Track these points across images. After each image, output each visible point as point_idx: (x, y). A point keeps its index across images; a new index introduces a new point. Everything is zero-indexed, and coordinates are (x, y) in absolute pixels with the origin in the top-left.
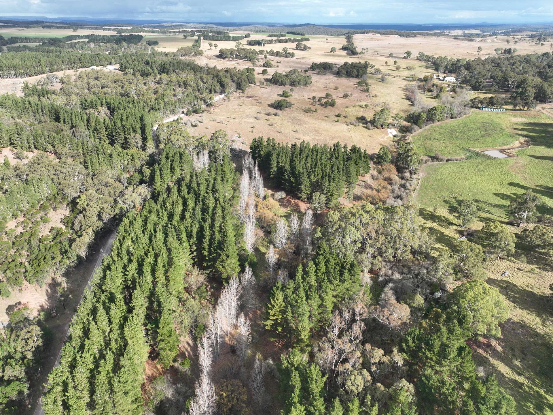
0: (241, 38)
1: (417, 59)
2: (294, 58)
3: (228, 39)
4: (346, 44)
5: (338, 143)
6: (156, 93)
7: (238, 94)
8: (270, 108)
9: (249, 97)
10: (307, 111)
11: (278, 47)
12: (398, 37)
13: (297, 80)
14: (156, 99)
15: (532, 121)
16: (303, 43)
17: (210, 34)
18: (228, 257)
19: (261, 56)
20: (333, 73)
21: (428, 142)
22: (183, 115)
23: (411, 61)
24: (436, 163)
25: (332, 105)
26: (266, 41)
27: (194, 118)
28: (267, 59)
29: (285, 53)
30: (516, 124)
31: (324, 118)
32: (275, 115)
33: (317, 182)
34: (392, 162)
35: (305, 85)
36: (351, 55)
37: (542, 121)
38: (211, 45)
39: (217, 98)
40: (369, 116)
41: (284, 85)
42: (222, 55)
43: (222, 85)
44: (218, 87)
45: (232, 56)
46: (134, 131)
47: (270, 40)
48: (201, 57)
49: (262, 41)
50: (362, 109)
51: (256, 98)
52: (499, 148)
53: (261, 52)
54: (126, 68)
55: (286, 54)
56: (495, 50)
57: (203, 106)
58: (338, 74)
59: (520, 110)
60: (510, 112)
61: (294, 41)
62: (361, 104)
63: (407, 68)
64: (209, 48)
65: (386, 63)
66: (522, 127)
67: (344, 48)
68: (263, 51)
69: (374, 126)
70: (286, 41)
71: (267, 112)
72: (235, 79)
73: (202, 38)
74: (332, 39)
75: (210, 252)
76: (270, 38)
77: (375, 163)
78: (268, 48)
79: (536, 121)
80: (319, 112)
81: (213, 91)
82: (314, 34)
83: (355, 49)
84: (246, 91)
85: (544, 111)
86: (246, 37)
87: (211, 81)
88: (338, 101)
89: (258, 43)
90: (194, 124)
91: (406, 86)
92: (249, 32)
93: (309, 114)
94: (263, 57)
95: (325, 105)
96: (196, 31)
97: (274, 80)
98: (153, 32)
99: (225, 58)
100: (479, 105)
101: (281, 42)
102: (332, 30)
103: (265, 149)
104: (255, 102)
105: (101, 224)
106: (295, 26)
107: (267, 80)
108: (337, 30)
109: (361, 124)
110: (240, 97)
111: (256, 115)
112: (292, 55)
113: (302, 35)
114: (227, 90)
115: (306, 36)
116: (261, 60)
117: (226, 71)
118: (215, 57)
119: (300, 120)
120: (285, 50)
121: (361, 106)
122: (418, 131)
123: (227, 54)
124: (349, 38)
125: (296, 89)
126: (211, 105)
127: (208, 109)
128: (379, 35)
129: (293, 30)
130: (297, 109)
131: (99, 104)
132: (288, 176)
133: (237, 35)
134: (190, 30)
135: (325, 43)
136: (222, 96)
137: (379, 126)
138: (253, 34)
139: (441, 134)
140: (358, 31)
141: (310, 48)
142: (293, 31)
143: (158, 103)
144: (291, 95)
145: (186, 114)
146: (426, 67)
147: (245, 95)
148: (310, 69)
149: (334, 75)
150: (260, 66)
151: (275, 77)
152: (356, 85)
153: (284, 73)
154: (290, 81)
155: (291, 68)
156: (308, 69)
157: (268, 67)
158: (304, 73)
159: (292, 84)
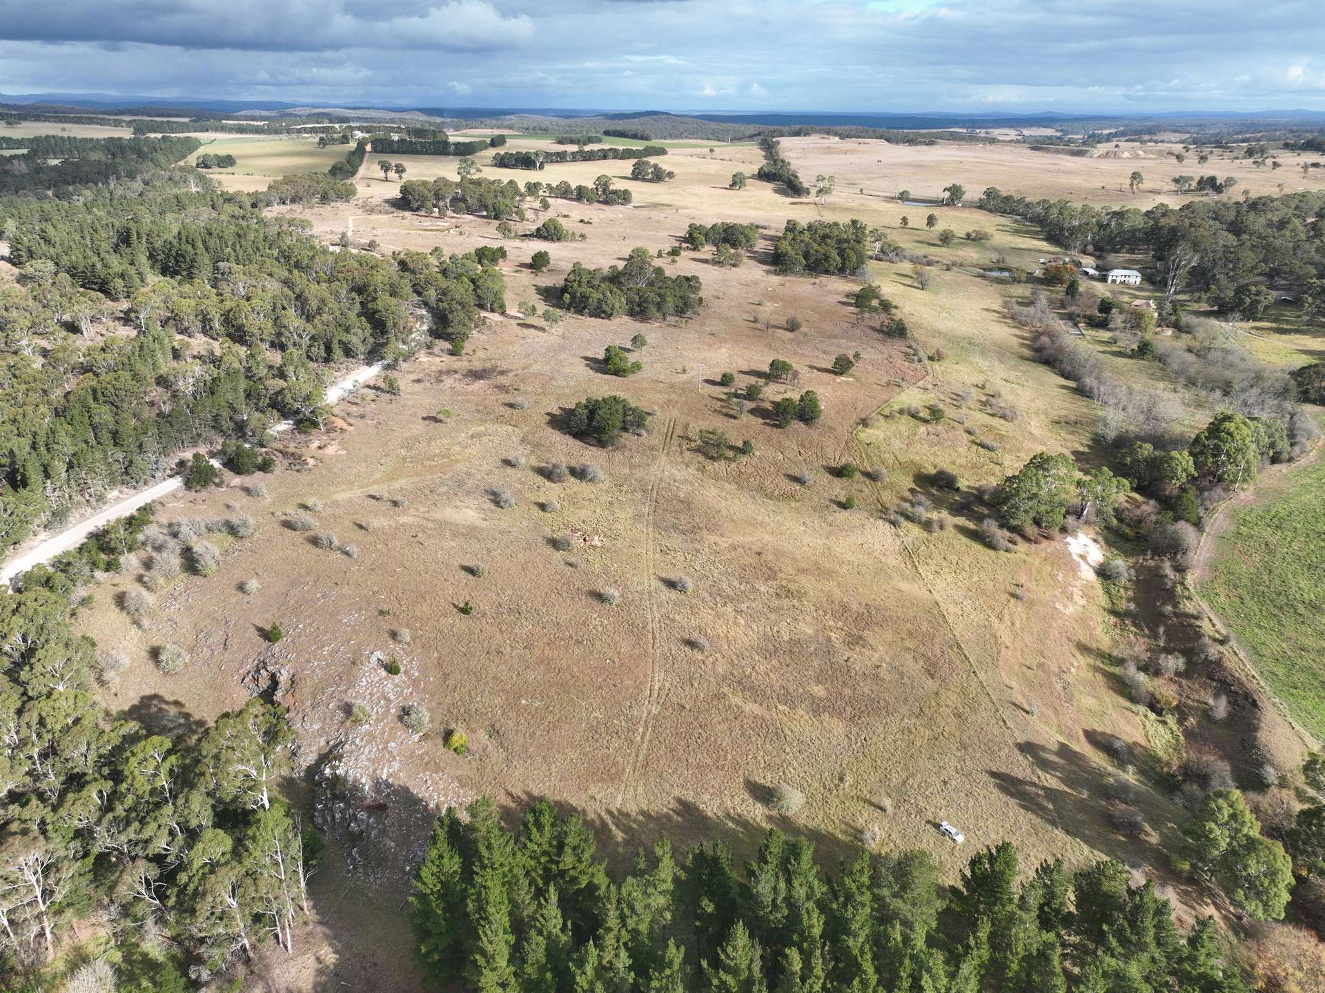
0: (479, 147)
1: (980, 207)
2: (630, 206)
3: (441, 149)
4: (767, 163)
7: (432, 360)
8: (556, 437)
9: (476, 375)
10: (710, 448)
11: (582, 174)
13: (652, 294)
16: (652, 160)
17: (395, 138)
19: (530, 203)
20: (761, 260)
22: (176, 484)
25: (805, 413)
26: (547, 154)
28: (550, 214)
29: (604, 191)
31: (788, 486)
32: (579, 473)
35: (681, 312)
38: (387, 167)
41: (609, 316)
42: (407, 201)
43: (379, 325)
45: (441, 203)
47: (558, 154)
48: (343, 206)
49: (536, 154)
50: (922, 429)
51: (503, 380)
53: (533, 188)
55: (607, 195)
56: (1176, 180)
58: (778, 262)
61: (627, 154)
63: (969, 237)
64: (382, 174)
65: (903, 219)
67: (764, 176)
68: (537, 185)
69: (1010, 528)
70: (604, 155)
71: (543, 460)
73: (369, 148)
74: (726, 150)
76: (561, 148)
78: (552, 175)
80: (758, 450)
81: (338, 352)
82: (675, 136)
83: (794, 176)
84: (468, 347)
86: (493, 144)
88: (824, 393)
89: (526, 161)
92: (505, 132)
93: (720, 466)
94: (537, 205)
95: (777, 417)
97: (573, 296)
98: (242, 130)
99: (418, 209)
101: (589, 157)
104: (495, 401)
107: (547, 294)
108: (725, 126)
109: (949, 518)
110: (440, 375)
111: (495, 480)
112: (625, 197)
113: (643, 138)
115: (656, 143)
116: (529, 215)
117: (404, 264)
118: (387, 207)
119: (688, 499)
120: (603, 183)
121: (916, 415)
122: (1199, 550)
123: (424, 198)
124: (768, 147)
125: (652, 333)
126: (314, 421)
127: (295, 444)
129: (620, 126)
130: (668, 441)
133: (467, 140)
135: (709, 160)
136: (369, 373)
137: (1031, 530)
138: (512, 137)
141: (671, 175)
142: (619, 128)
144: (638, 366)
145: (190, 480)
147: (463, 364)
148: (684, 245)
149: (766, 267)
150: (525, 235)
151: (575, 285)
152: (850, 305)
153: (606, 270)
154: (629, 301)
155: (626, 242)
156: (677, 244)
157: (552, 240)
158: (670, 259)
159: (637, 309)
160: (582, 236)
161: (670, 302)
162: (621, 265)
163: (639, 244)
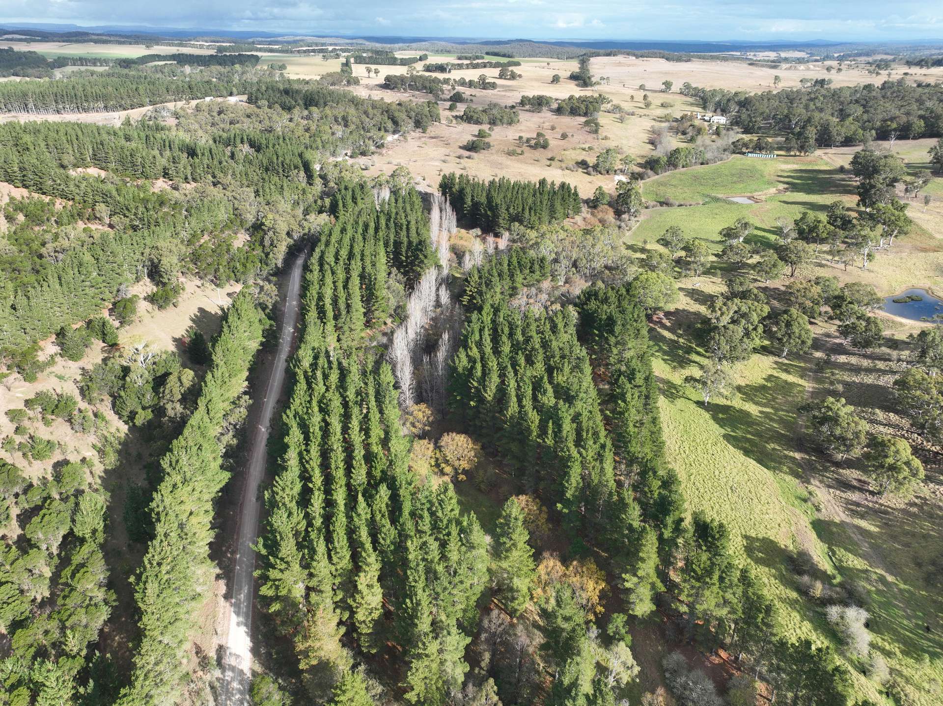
0: (414, 60)
1: (681, 93)
2: (495, 90)
3: (393, 62)
4: (578, 70)
5: (544, 180)
6: (307, 130)
7: (417, 133)
8: (462, 150)
9: (432, 138)
10: (510, 153)
11: (473, 75)
12: (663, 61)
13: (499, 116)
14: (310, 137)
15: (804, 168)
16: (510, 68)
17: (364, 55)
18: (426, 257)
19: (445, 87)
20: (552, 111)
21: (661, 188)
22: (347, 158)
23: (671, 96)
24: (665, 208)
25: (545, 146)
26: (453, 65)
27: (362, 161)
28: (456, 91)
30: (782, 171)
31: (532, 161)
32: (469, 157)
33: (517, 215)
34: (610, 204)
35: (510, 123)
36: (582, 87)
37: (816, 168)
38: (369, 71)
39: (390, 138)
40: (591, 160)
41: (481, 123)
42: (389, 84)
43: (395, 122)
44: (390, 125)
45: (404, 86)
46: (296, 167)
47: (459, 65)
48: (357, 87)
49: (447, 64)
50: (584, 152)
51: (442, 139)
52: (749, 194)
53: (446, 81)
54: (257, 99)
55: (484, 84)
56: (801, 81)
57: (373, 148)
58: (559, 111)
59: (795, 156)
60: (781, 159)
61: (496, 65)
62: (584, 146)
63: (662, 105)
64: (366, 74)
65: (632, 97)
66: (789, 174)
67: (573, 77)
68: (449, 79)
69: (597, 171)
70: (485, 66)
71: (458, 154)
72: (413, 114)
73: (352, 60)
74: (557, 63)
75: (407, 257)
76: (460, 62)
77: (589, 207)
78: (456, 75)
79: (810, 168)
80: (526, 155)
81: (383, 129)
82: (530, 56)
83: (589, 78)
84: (428, 131)
85: (824, 157)
86: (421, 59)
87: (378, 118)
88: (552, 143)
89: (441, 68)
90: (363, 167)
91: (652, 127)
92: (427, 53)
93: (513, 157)
94: (450, 87)
95: (534, 147)
96: (341, 50)
97: (467, 117)
98: (271, 51)
99: (394, 89)
100: (744, 150)
101: (475, 66)
102: (559, 49)
103: (457, 187)
104: (441, 143)
105: (291, 242)
106: (499, 43)
107: (456, 117)
108: (566, 49)
109: (580, 170)
110: (420, 138)
111: (443, 158)
112: (493, 86)
113: (509, 56)
114: (404, 128)
115: (516, 59)
116: (446, 92)
117: (399, 104)
118: (378, 88)
119: (501, 164)
120: (483, 78)
121: (584, 149)
122: (653, 178)
123: (396, 83)
124: (584, 62)
125: (497, 129)
126: (382, 145)
127: (379, 150)
128: (634, 58)
129: (496, 49)
130: (497, 152)
131: (238, 140)
132: (485, 210)
133: (407, 57)
134: (330, 48)
135: (545, 70)
136: (396, 136)
137: (604, 172)
138: (432, 56)
139: (681, 180)
140: (602, 51)
141: (520, 76)
142: (496, 51)
143: (315, 141)
144: (490, 135)
145: (351, 157)
146: (692, 104)
147: (428, 135)
149: (553, 113)
150: (445, 99)
151: (468, 114)
153: (481, 108)
154: (490, 119)
159: (492, 121)
160: (471, 100)
162: (487, 107)
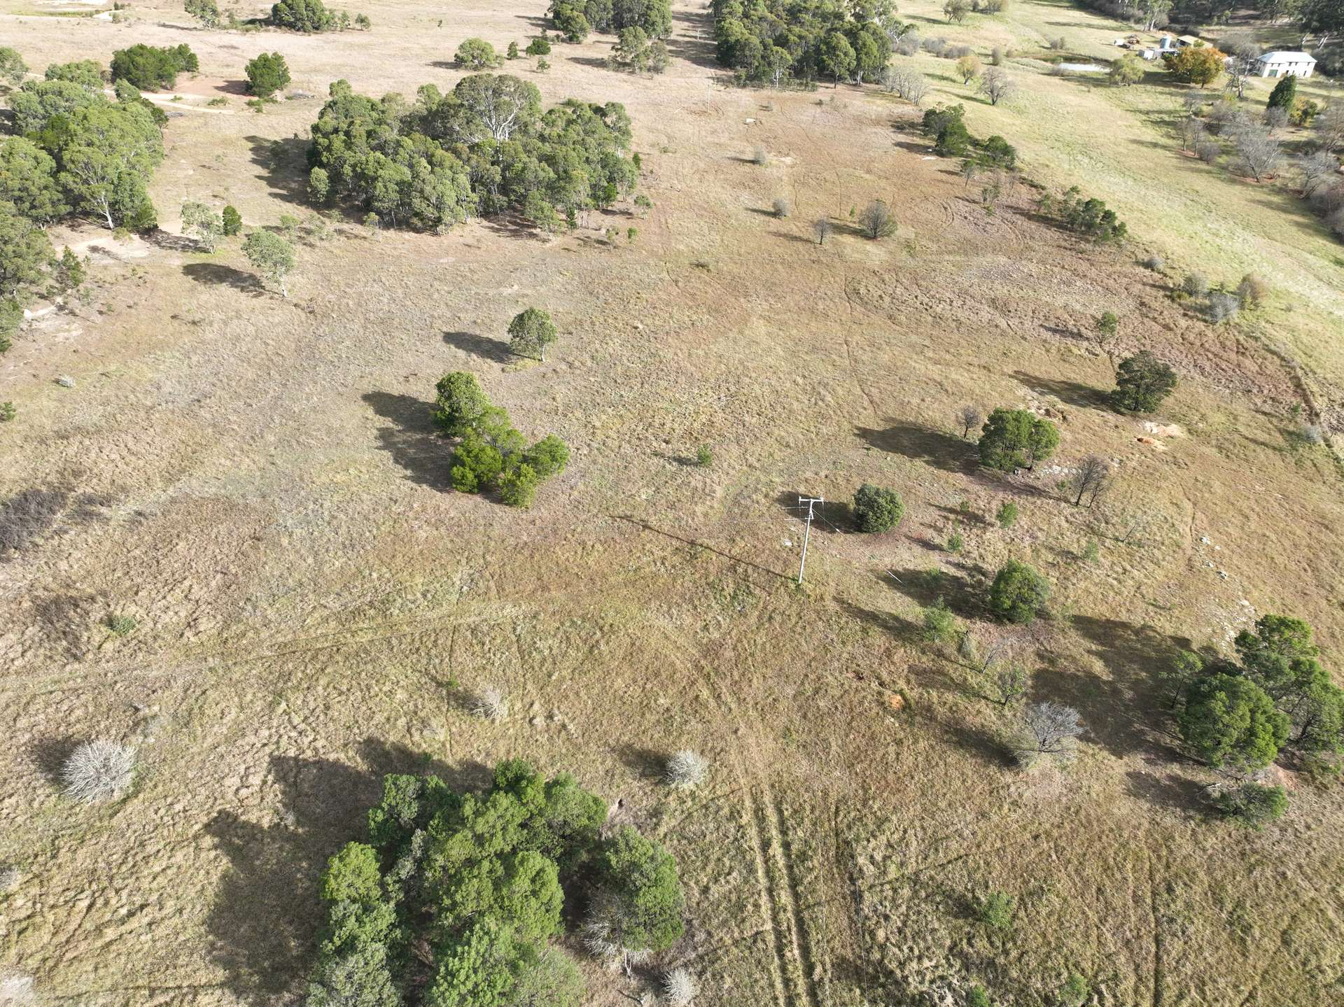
148: (551, 33)
149: (711, 72)
150: (252, 22)
151: (338, 142)
152: (924, 150)
153: (412, 101)
154: (477, 181)
155: (444, 30)
156: (538, 32)
157: (302, 29)
158: (534, 60)
159: (499, 199)
160: (362, 20)
161: (583, 177)
162: (446, 82)
163: (469, 34)
